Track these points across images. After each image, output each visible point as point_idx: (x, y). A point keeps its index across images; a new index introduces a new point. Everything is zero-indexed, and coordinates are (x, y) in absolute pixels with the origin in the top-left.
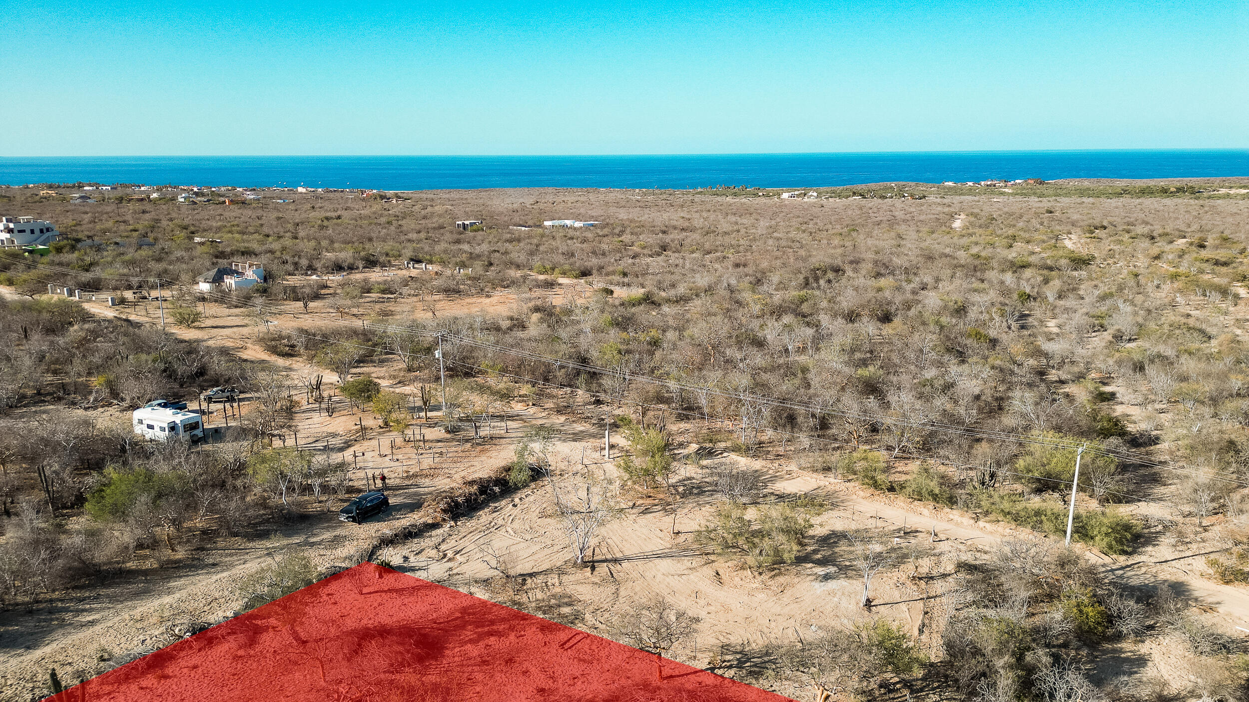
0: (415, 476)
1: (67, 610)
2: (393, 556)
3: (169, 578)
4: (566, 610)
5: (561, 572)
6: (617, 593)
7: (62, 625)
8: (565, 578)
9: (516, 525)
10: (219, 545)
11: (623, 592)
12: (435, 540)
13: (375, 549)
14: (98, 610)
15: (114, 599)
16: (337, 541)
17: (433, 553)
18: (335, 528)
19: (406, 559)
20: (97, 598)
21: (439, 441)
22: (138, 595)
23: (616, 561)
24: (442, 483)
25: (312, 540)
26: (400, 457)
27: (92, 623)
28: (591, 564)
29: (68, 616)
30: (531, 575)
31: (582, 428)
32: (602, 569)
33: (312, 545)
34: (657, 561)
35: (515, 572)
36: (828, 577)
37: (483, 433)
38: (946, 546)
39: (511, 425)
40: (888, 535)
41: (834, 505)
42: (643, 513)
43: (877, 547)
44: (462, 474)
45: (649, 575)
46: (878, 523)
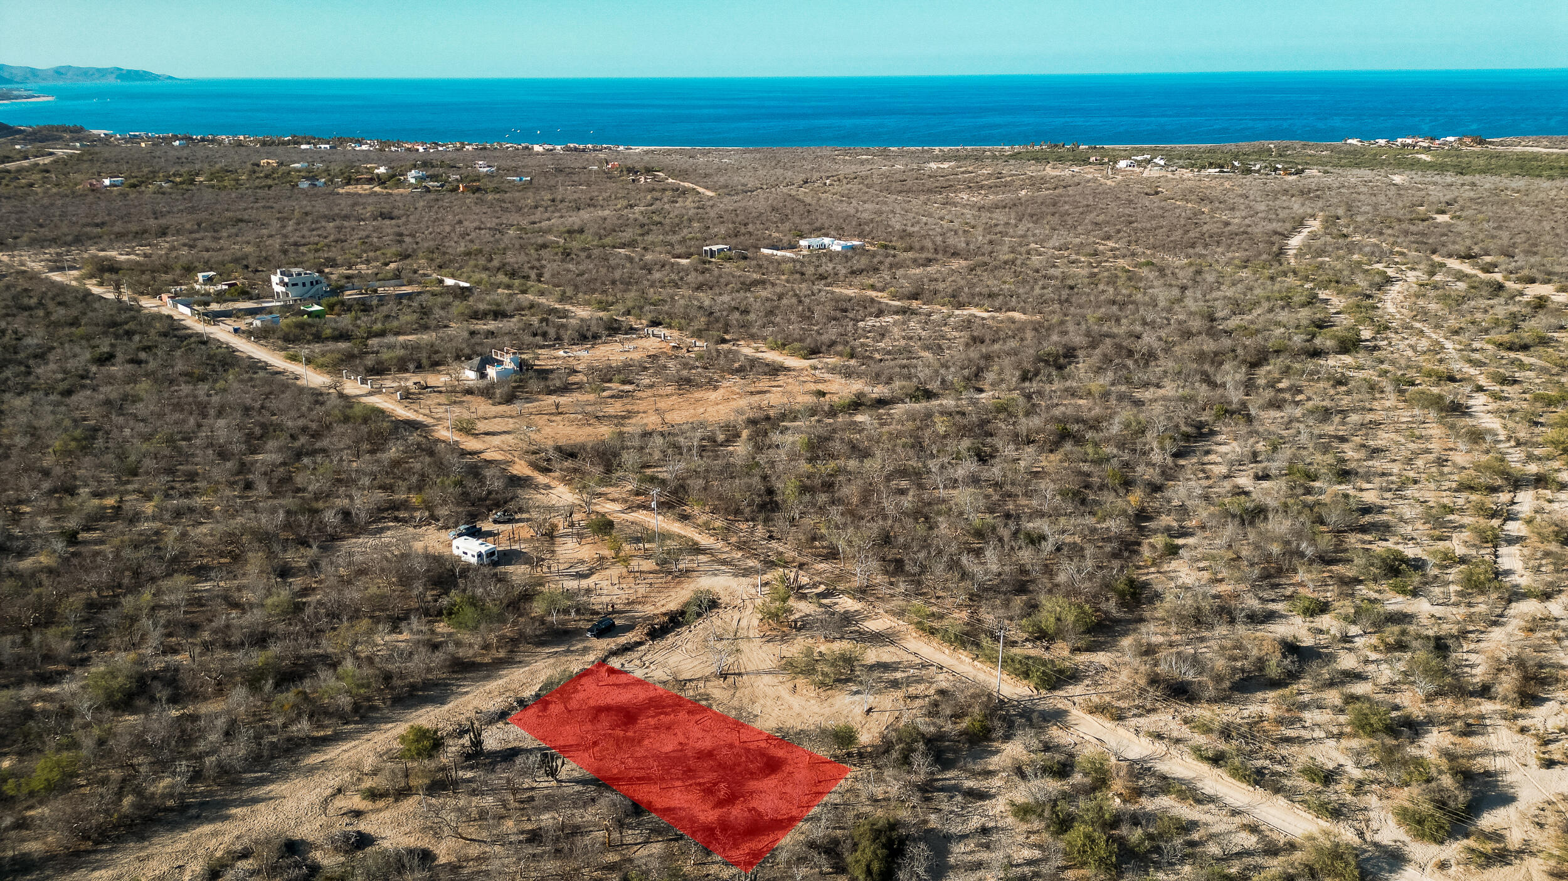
0: (633, 602)
1: (453, 685)
2: (615, 663)
3: (498, 669)
4: (704, 703)
5: (707, 679)
6: (734, 695)
7: (453, 693)
8: (708, 684)
9: (688, 646)
10: (522, 649)
11: (737, 695)
12: (641, 653)
13: (607, 657)
14: (469, 686)
15: (473, 680)
16: (586, 651)
17: (638, 662)
18: (583, 641)
19: (623, 665)
20: (465, 679)
21: (651, 573)
22: (487, 678)
23: (740, 674)
24: (649, 610)
25: (572, 649)
26: (624, 586)
27: (467, 693)
28: (724, 676)
29: (454, 688)
30: (690, 680)
32: (731, 679)
33: (572, 652)
34: (763, 676)
35: (681, 678)
36: (857, 693)
37: (681, 566)
38: (941, 677)
39: (703, 558)
40: (911, 667)
41: (892, 642)
42: (768, 641)
43: (899, 675)
44: (663, 602)
45: (755, 685)
46: (911, 657)
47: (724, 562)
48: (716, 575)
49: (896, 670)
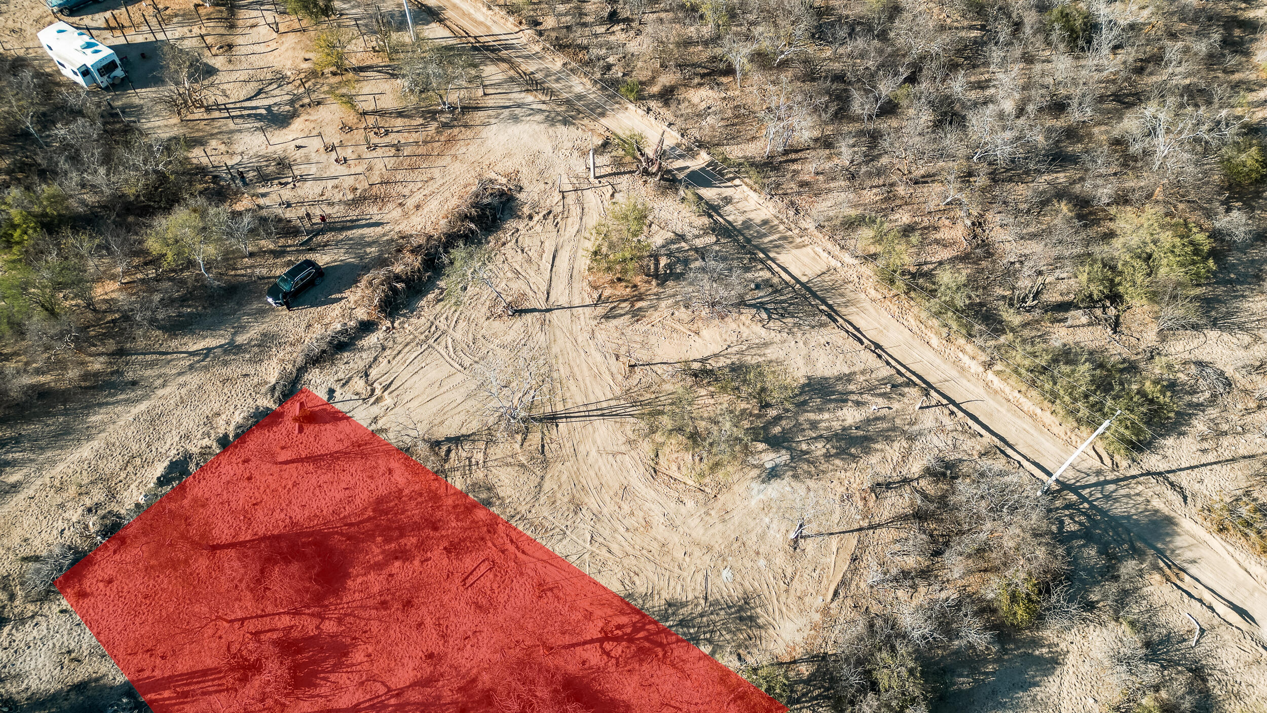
0: (363, 199)
2: (319, 386)
3: (89, 407)
4: (481, 514)
5: (490, 437)
6: (540, 485)
8: (492, 451)
9: (459, 333)
10: (141, 344)
11: (547, 485)
12: (367, 357)
13: (302, 370)
16: (266, 342)
17: (359, 384)
18: (262, 317)
19: (331, 392)
21: (400, 114)
23: (553, 418)
24: (392, 220)
25: (240, 339)
26: (348, 153)
27: (15, 487)
30: (458, 440)
31: (579, 89)
32: (536, 436)
33: (238, 350)
34: (598, 423)
35: (441, 433)
36: (773, 474)
37: (453, 97)
38: (928, 420)
39: (493, 72)
40: (871, 390)
41: (833, 315)
42: (607, 317)
43: (850, 416)
44: (418, 197)
45: (582, 449)
46: (870, 359)
47: (532, 84)
48: (515, 119)
49: (843, 400)
